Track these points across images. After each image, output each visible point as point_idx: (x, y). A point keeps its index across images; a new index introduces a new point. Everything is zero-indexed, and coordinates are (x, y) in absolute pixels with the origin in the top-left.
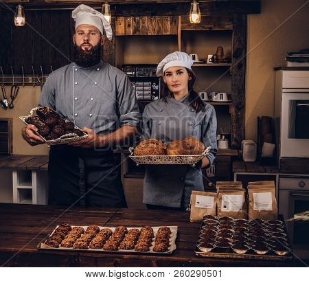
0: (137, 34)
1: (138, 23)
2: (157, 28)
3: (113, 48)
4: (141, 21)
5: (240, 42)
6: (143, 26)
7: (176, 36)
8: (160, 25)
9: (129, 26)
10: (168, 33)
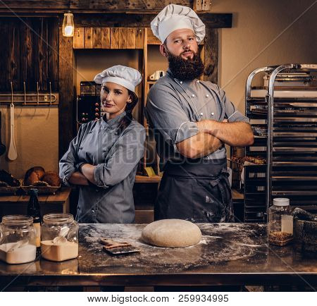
0: (99, 47)
1: (99, 35)
2: (120, 41)
3: (71, 62)
4: (103, 33)
5: (212, 58)
6: (104, 39)
7: (141, 51)
8: (124, 38)
9: (89, 38)
10: (133, 47)
